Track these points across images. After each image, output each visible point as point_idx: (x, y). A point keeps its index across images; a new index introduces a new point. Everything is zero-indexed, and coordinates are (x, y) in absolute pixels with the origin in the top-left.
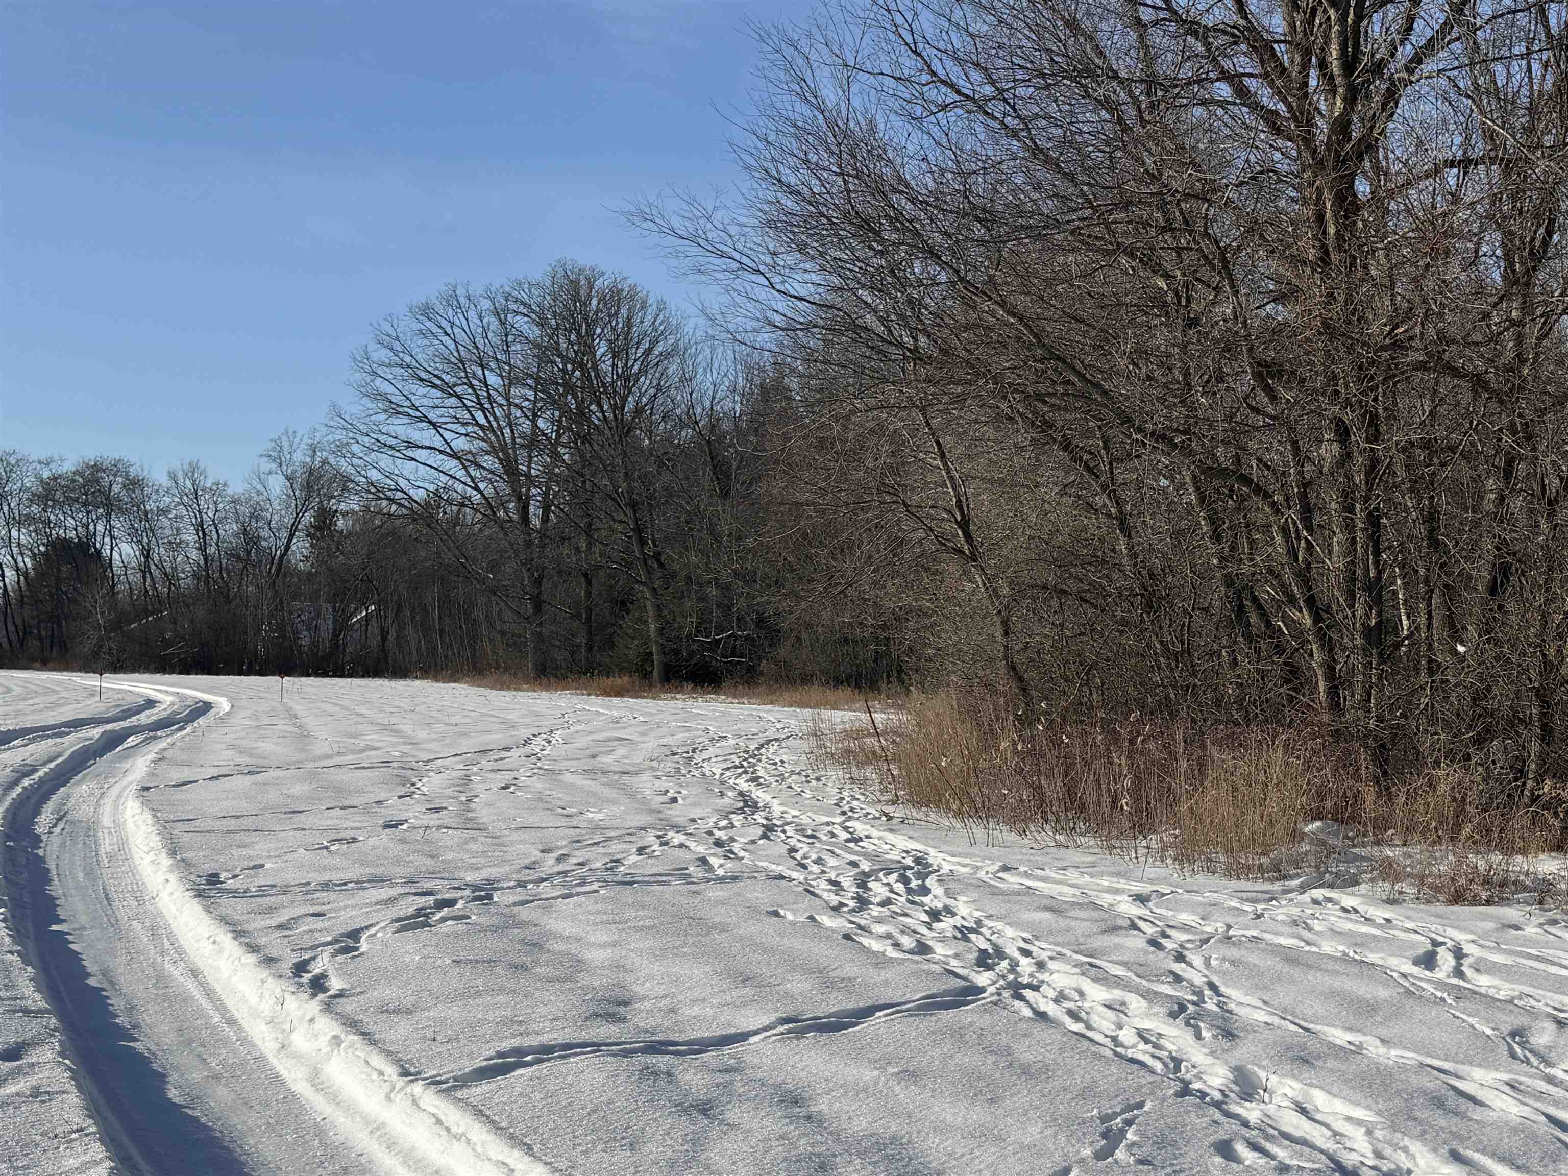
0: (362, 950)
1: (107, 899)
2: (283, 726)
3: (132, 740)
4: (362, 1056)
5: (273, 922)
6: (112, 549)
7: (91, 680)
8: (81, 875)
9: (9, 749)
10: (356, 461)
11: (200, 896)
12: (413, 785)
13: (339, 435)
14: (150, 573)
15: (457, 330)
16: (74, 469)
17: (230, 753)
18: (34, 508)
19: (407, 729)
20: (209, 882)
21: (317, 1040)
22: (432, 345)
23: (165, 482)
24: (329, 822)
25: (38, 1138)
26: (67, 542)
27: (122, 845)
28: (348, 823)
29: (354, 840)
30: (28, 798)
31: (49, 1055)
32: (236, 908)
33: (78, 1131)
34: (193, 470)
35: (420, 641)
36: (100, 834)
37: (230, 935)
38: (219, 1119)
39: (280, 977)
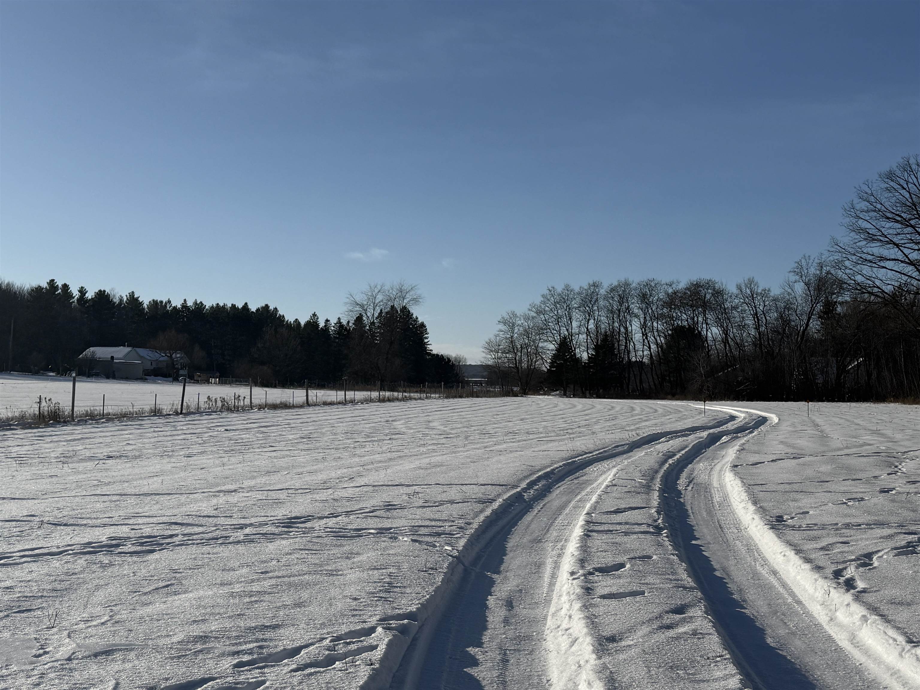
0: (875, 565)
1: (721, 528)
2: (811, 431)
3: (724, 439)
4: (882, 628)
5: (818, 546)
6: (707, 330)
7: (699, 405)
8: (705, 513)
9: (659, 443)
10: (848, 271)
11: (773, 528)
12: (896, 467)
13: (837, 256)
14: (728, 343)
15: (910, 186)
16: (685, 287)
17: (781, 446)
18: (665, 310)
19: (889, 433)
20: (778, 521)
21: (852, 616)
22: (895, 196)
23: (734, 290)
24: (846, 489)
25: (699, 658)
26: (683, 327)
27: (726, 498)
28: (859, 489)
29: (862, 499)
30: (672, 470)
31: (700, 613)
32: (796, 537)
33: (720, 656)
34: (751, 282)
35: (892, 380)
36: (713, 491)
37: (793, 552)
38: (798, 658)
39: (826, 578)
